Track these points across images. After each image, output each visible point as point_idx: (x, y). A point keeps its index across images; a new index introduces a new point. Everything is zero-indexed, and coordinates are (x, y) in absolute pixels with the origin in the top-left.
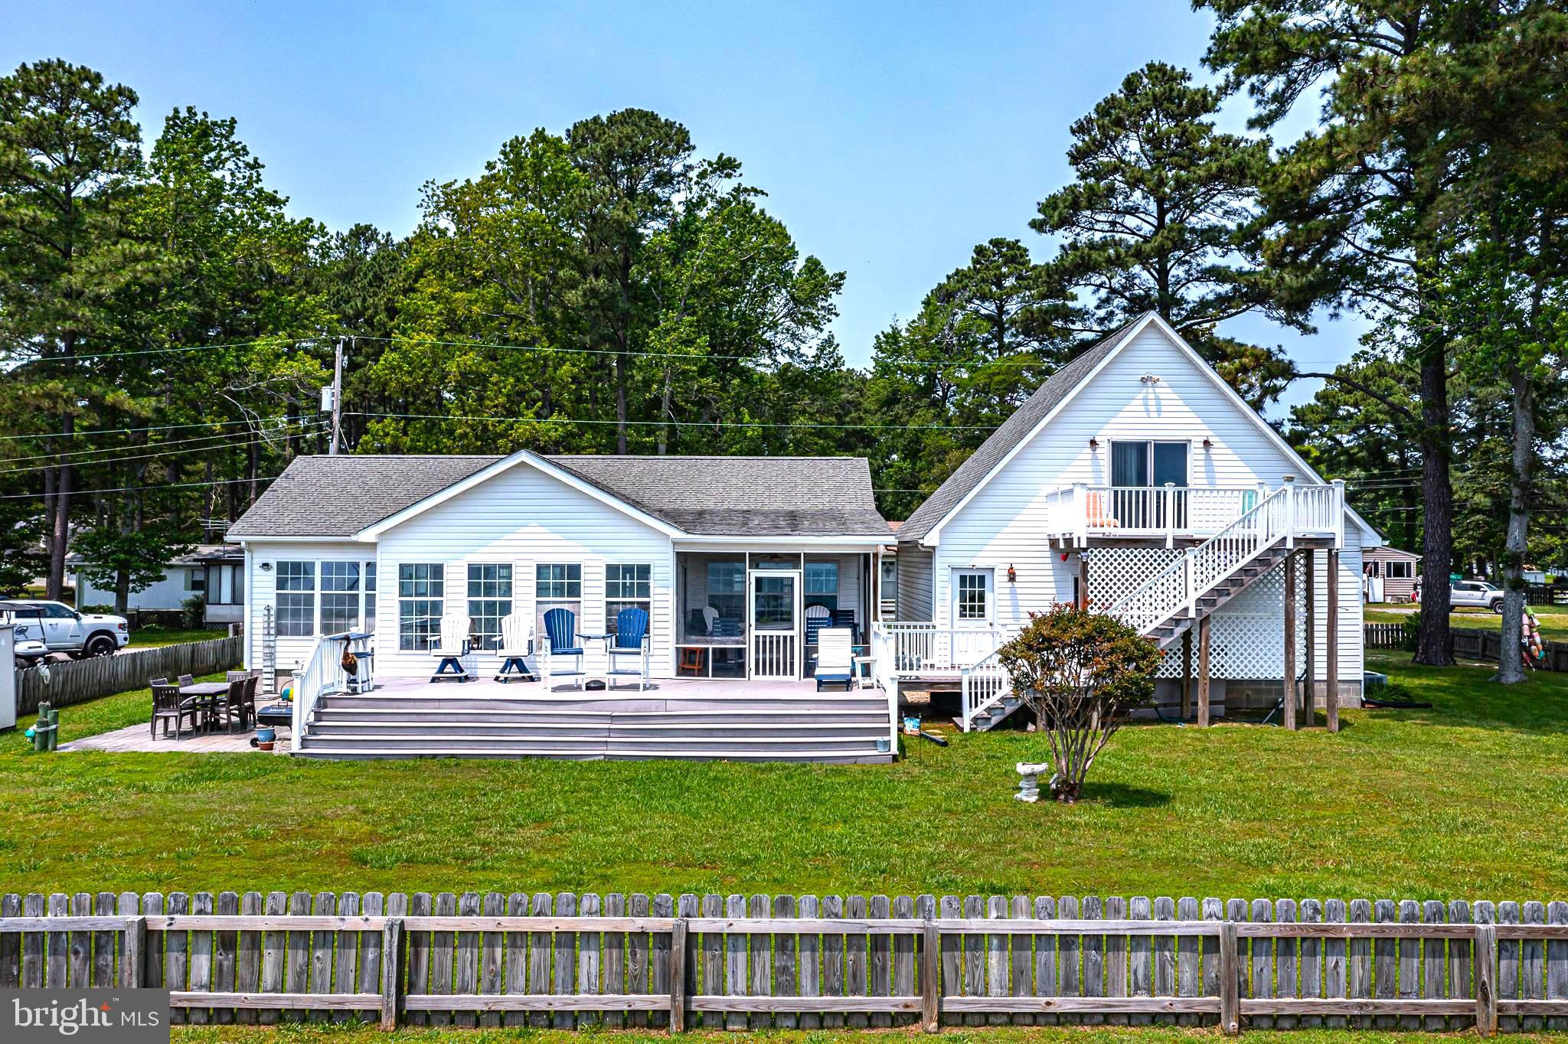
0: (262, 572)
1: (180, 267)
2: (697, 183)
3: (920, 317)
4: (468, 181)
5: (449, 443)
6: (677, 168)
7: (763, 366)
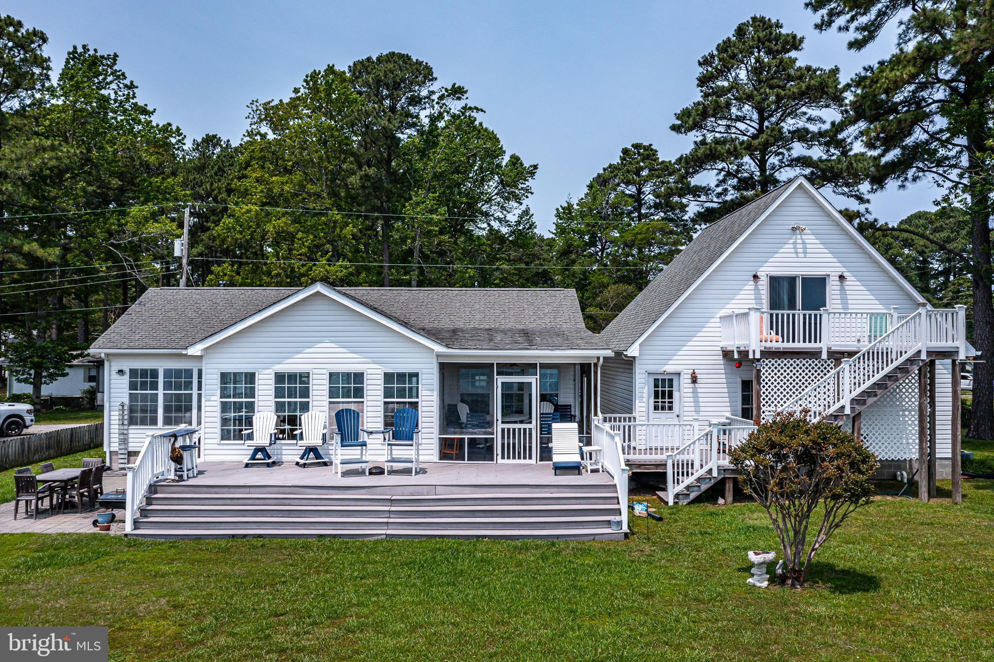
0: (118, 376)
1: (76, 155)
2: (438, 103)
3: (587, 195)
4: (281, 101)
5: (268, 280)
6: (424, 93)
7: (480, 229)
